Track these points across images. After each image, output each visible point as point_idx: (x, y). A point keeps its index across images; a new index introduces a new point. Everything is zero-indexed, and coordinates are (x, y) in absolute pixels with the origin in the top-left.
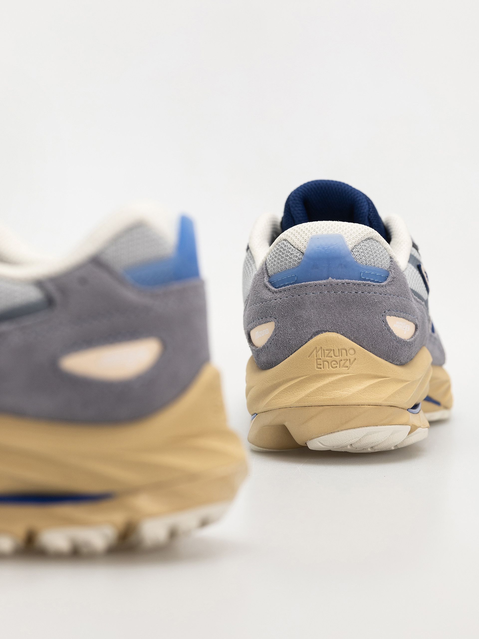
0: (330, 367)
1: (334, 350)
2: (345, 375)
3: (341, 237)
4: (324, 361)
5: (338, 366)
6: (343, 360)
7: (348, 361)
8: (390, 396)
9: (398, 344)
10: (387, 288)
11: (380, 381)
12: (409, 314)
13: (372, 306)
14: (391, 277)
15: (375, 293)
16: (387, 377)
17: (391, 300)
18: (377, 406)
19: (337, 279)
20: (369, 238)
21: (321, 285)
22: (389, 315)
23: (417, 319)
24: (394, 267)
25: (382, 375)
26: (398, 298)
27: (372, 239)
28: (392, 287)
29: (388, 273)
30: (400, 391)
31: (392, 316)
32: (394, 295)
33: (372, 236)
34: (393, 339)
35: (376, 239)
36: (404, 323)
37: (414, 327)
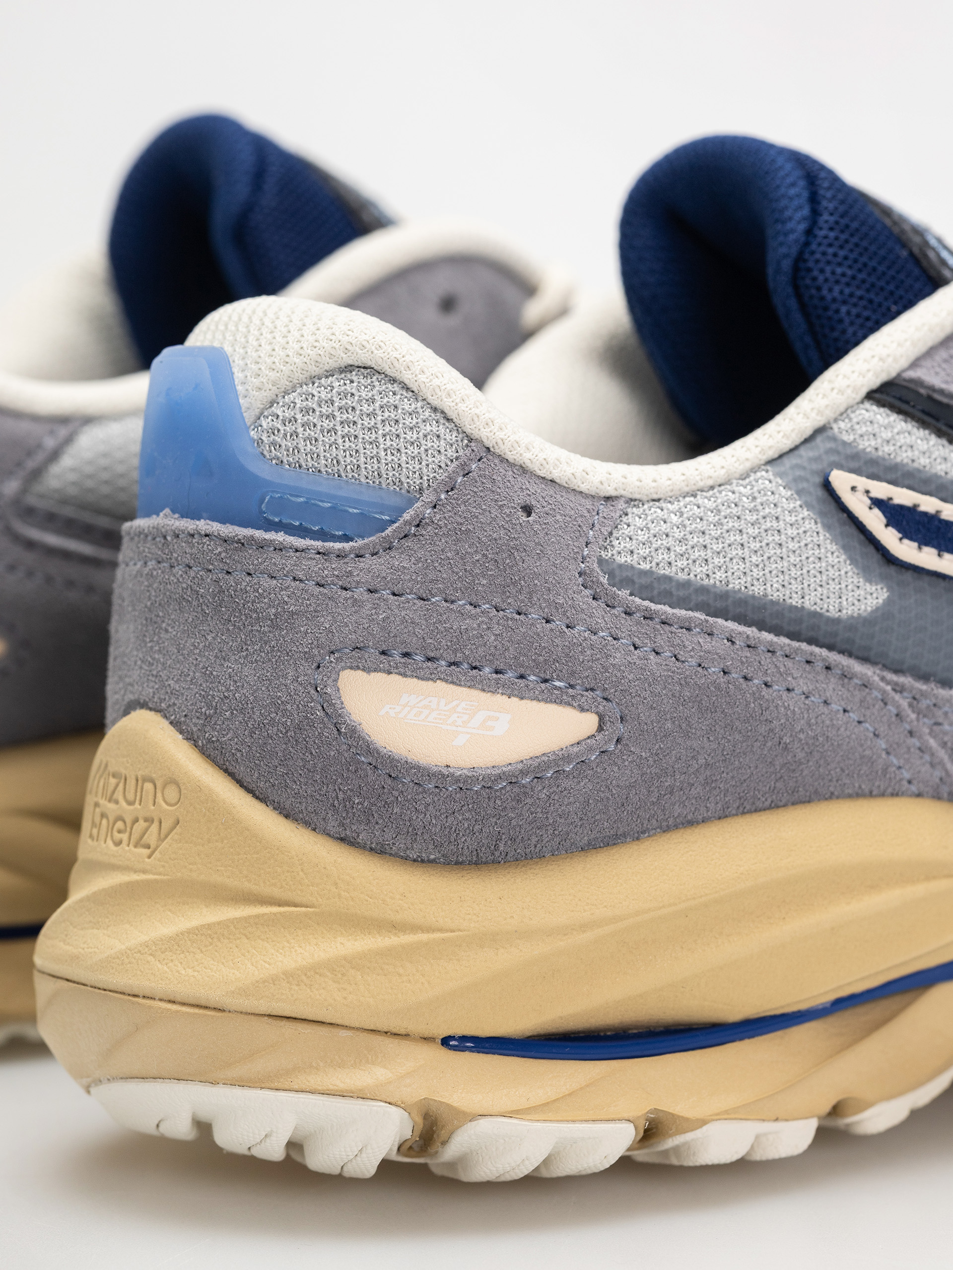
0: (107, 841)
1: (126, 780)
2: (135, 877)
3: (215, 363)
4: (102, 816)
6: (141, 821)
7: (155, 827)
8: (274, 980)
9: (389, 781)
10: (368, 561)
11: (257, 916)
12: (497, 672)
13: (274, 626)
14: (406, 523)
15: (294, 579)
16: (296, 905)
17: (365, 611)
18: (206, 1008)
19: (182, 517)
20: (349, 368)
21: (146, 536)
22: (358, 668)
23: (592, 690)
24: (463, 484)
25: (276, 892)
26: (420, 603)
27: (367, 369)
28: (398, 560)
29: (411, 502)
30: (354, 962)
31: (375, 670)
32: (394, 594)
33: (363, 358)
34: (359, 762)
35: (389, 372)
36: (463, 704)
37: (587, 723)
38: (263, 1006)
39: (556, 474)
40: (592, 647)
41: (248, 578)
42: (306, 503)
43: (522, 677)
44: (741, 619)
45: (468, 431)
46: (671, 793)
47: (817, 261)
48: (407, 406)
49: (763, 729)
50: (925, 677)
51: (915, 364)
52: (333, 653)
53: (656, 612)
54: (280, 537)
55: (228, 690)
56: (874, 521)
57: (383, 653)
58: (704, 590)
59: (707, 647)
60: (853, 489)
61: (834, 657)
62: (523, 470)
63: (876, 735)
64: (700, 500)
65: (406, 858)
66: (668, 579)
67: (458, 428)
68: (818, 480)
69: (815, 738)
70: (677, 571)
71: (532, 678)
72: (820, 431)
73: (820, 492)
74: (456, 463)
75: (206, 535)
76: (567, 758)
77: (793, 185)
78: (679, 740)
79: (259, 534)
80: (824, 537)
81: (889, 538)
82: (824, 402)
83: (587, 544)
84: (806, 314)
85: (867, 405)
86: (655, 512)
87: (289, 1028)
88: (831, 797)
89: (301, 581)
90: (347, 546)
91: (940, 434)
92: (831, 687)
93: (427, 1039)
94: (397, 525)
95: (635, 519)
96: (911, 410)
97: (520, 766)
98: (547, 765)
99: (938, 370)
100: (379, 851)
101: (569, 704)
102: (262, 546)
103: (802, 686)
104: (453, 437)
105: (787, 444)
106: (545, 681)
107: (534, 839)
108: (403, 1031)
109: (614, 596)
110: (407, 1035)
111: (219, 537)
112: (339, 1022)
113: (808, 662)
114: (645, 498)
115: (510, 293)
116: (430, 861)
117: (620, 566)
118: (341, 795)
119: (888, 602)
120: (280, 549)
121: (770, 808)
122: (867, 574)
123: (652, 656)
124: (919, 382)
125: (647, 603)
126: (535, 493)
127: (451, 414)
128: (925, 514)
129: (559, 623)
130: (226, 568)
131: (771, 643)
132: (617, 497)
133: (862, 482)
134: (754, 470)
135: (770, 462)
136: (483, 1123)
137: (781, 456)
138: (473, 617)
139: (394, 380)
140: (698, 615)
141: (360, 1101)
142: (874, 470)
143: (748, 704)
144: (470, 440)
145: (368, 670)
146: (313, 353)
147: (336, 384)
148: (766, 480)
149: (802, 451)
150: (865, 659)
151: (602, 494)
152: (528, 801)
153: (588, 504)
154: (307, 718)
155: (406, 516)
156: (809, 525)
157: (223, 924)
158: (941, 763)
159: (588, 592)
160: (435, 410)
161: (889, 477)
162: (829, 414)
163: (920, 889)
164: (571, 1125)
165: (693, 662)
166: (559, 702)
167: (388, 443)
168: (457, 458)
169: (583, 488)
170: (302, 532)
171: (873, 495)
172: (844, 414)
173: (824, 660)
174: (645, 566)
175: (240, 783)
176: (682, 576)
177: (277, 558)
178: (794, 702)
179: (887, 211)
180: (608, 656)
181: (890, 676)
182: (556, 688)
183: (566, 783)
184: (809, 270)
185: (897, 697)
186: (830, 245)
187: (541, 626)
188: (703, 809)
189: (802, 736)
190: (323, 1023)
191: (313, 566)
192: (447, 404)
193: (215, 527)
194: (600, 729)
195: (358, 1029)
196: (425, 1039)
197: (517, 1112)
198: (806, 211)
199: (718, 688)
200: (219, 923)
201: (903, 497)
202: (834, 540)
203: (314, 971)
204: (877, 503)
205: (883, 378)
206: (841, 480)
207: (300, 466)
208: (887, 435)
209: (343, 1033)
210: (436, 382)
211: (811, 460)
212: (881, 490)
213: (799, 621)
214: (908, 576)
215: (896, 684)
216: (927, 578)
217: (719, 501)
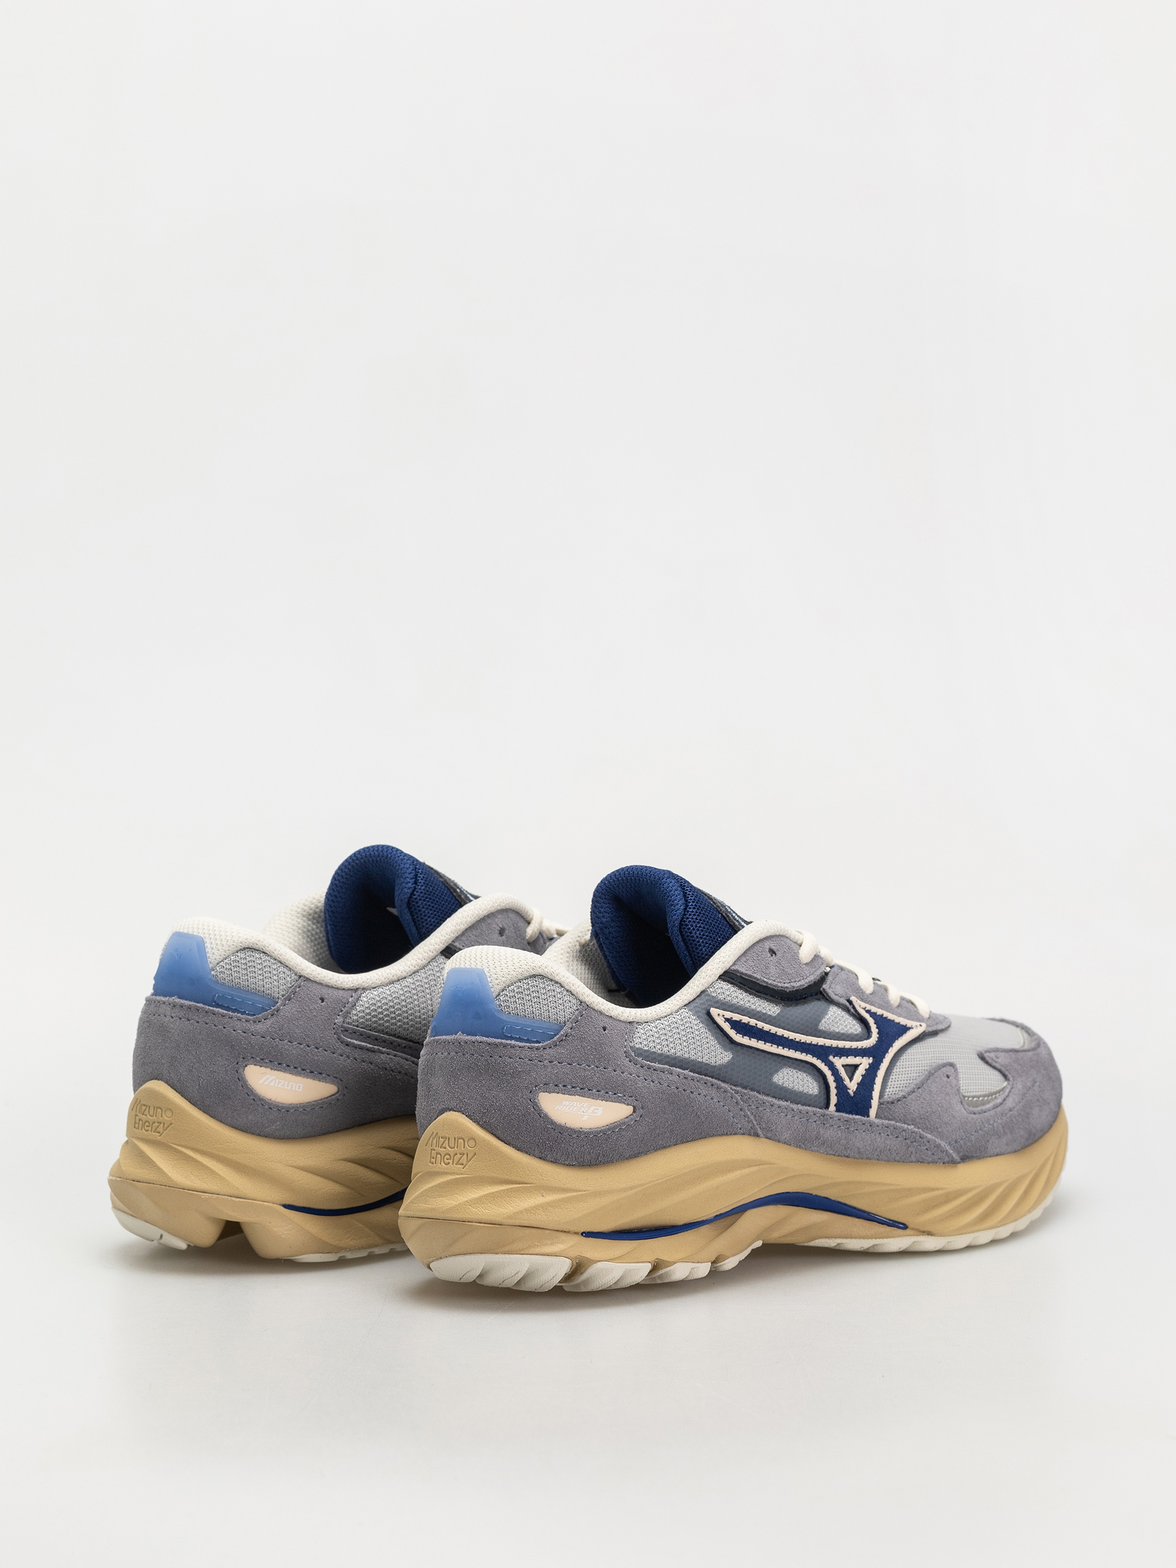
0: (442, 1163)
1: (449, 1139)
2: (458, 1176)
3: (480, 974)
4: (437, 1154)
5: (451, 1161)
6: (458, 1155)
7: (465, 1156)
8: (521, 1212)
9: (560, 1134)
10: (548, 1051)
11: (512, 1188)
12: (598, 1091)
13: (512, 1077)
14: (562, 1035)
15: (520, 1058)
16: (526, 1184)
17: (549, 1070)
18: (494, 1224)
19: (468, 1035)
20: (534, 976)
21: (449, 1043)
22: (546, 1091)
23: (631, 1097)
24: (581, 1019)
25: (518, 1179)
26: (569, 1066)
27: (542, 977)
28: (560, 1050)
29: (562, 1028)
30: (550, 1204)
31: (553, 1092)
32: (559, 1063)
33: (540, 971)
34: (548, 1128)
35: (550, 977)
36: (586, 1104)
37: (630, 1109)
38: (518, 1222)
39: (612, 1014)
40: (631, 1080)
41: (500, 1059)
42: (532, 1030)
43: (607, 1093)
44: (681, 1067)
45: (581, 998)
46: (659, 1136)
47: (690, 921)
48: (559, 990)
49: (691, 1110)
50: (745, 1088)
51: (734, 964)
52: (536, 1086)
53: (652, 1066)
54: (513, 1042)
55: (493, 1102)
56: (726, 1027)
57: (556, 1085)
58: (668, 1056)
59: (671, 1079)
60: (719, 1015)
61: (714, 1081)
62: (601, 1013)
63: (729, 1111)
64: (662, 1021)
65: (564, 1164)
66: (654, 1052)
67: (577, 998)
68: (705, 1012)
69: (709, 1113)
70: (658, 1049)
71: (610, 1093)
72: (703, 992)
73: (706, 1017)
74: (577, 1012)
75: (481, 1042)
76: (624, 1123)
77: (677, 890)
78: (662, 1115)
79: (504, 1041)
80: (709, 1034)
81: (732, 1033)
82: (704, 981)
83: (626, 1040)
84: (686, 944)
85: (719, 981)
86: (647, 1028)
87: (527, 1231)
88: (713, 1136)
89: (523, 1059)
90: (540, 1045)
91: (746, 991)
92: (713, 1092)
93: (576, 1233)
94: (558, 1036)
95: (640, 1030)
96: (736, 982)
97: (607, 1127)
98: (615, 1127)
99: (743, 965)
100: (555, 1162)
101: (624, 1103)
102: (505, 1046)
103: (704, 1092)
104: (574, 1001)
105: (692, 998)
106: (615, 1094)
107: (611, 1155)
108: (568, 1230)
109: (637, 1060)
110: (569, 1232)
111: (487, 1043)
112: (545, 1227)
113: (705, 1083)
114: (642, 1022)
115: (521, 924)
116: (573, 1165)
117: (637, 1048)
118: (541, 1141)
119: (733, 1058)
120: (513, 1047)
121: (692, 1140)
122: (725, 1048)
123: (651, 1083)
124: (737, 971)
125: (648, 1062)
126: (607, 1022)
127: (574, 993)
128: (744, 1023)
129: (618, 1072)
130: (490, 1055)
131: (693, 1076)
132: (633, 1022)
133: (721, 1012)
134: (680, 1009)
135: (685, 1005)
136: (599, 1263)
137: (689, 1003)
138: (589, 1071)
139: (551, 980)
140: (666, 1066)
141: (555, 1257)
142: (725, 1007)
143: (685, 1100)
144: (581, 1003)
145: (550, 1092)
146: (520, 970)
147: (530, 982)
148: (685, 1012)
149: (697, 1000)
150: (724, 1081)
151: (628, 1021)
152: (611, 1140)
153: (623, 1024)
154: (527, 1111)
155: (562, 1033)
156: (703, 1030)
157: (499, 1192)
158: (752, 1121)
159: (627, 1059)
160: (567, 991)
161: (716, 1006)
162: (706, 985)
163: (747, 1171)
164: (630, 1264)
165: (666, 1085)
166: (620, 1102)
167: (536, 1000)
168: (577, 1010)
169: (622, 1019)
170: (520, 1040)
171: (725, 1017)
172: (711, 985)
173: (711, 1082)
174: (646, 1048)
175: (499, 1138)
176: (659, 1052)
177: (512, 1051)
178: (701, 1099)
179: (710, 897)
180: (636, 1084)
181: (734, 1088)
182: (619, 1096)
183: (623, 1133)
184: (687, 925)
185: (736, 1095)
186: (694, 915)
187: (613, 1073)
188: (669, 1142)
189: (704, 1112)
190: (539, 1228)
191: (528, 1053)
192: (572, 989)
193: (485, 1039)
194: (634, 1111)
195: (552, 1230)
196: (575, 1233)
197: (611, 1259)
198: (683, 901)
199: (675, 1094)
200: (497, 1192)
201: (736, 1017)
202: (713, 1036)
203: (536, 1208)
204: (727, 1020)
205: (724, 970)
206: (714, 1011)
207: (518, 1015)
208: (728, 993)
209: (547, 1232)
210: (568, 980)
211: (701, 1004)
212: (728, 1015)
213: (701, 1067)
214: (739, 1047)
215: (736, 1090)
216: (745, 1048)
217: (670, 1022)
